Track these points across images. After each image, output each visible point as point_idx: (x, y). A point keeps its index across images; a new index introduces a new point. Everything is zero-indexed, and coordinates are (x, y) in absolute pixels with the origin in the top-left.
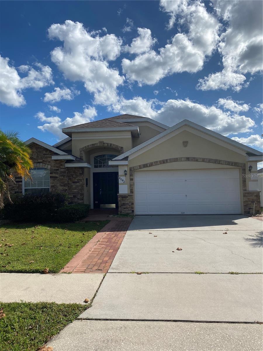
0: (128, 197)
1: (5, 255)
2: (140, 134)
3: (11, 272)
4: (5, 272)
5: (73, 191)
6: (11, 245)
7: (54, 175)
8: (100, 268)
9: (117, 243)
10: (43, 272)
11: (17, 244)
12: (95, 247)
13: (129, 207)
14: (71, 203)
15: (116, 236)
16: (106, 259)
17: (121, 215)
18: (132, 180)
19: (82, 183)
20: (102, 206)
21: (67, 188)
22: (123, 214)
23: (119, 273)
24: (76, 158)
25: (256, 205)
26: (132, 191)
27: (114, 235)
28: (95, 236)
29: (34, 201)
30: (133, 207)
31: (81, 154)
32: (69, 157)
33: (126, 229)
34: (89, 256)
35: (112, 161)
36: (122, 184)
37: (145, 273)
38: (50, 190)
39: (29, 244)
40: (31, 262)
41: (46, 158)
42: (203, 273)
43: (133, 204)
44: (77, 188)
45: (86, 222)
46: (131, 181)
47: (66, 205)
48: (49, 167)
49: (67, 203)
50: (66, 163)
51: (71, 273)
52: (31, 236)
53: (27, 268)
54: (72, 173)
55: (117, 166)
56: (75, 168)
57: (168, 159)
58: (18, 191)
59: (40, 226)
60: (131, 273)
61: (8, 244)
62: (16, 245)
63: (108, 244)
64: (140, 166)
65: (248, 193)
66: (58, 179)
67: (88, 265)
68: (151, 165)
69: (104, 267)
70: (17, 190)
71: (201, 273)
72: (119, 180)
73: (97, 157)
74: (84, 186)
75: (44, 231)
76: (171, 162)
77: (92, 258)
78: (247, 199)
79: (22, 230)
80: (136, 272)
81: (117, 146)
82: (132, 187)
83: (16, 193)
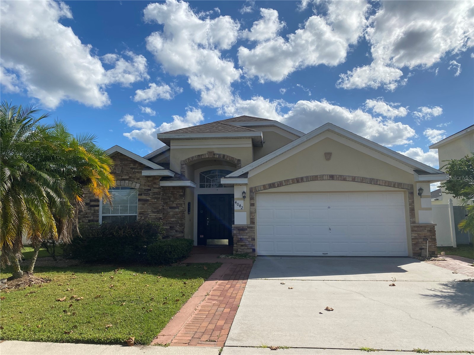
0: (247, 230)
1: (69, 313)
2: (264, 143)
3: (77, 341)
4: (68, 342)
5: (170, 219)
6: (79, 298)
7: (144, 197)
8: (212, 338)
9: (235, 298)
10: (126, 344)
11: (88, 297)
12: (203, 303)
13: (248, 244)
14: (167, 237)
15: (232, 286)
16: (221, 323)
17: (237, 255)
18: (252, 205)
19: (182, 208)
20: (209, 241)
21: (161, 216)
22: (239, 254)
23: (242, 347)
24: (176, 173)
25: (431, 244)
26: (252, 221)
27: (229, 286)
28: (201, 287)
29: (115, 233)
30: (254, 244)
31: (182, 168)
32: (167, 173)
33: (246, 277)
34: (194, 318)
35: (225, 178)
36: (238, 211)
37: (282, 348)
38: (138, 218)
39: (106, 297)
40: (108, 325)
41: (134, 173)
42: (374, 350)
43: (254, 239)
44: (176, 216)
45: (188, 265)
46: (252, 207)
47: (159, 239)
48: (138, 185)
49: (160, 237)
50: (161, 180)
51: (169, 345)
52: (109, 285)
53: (102, 336)
54: (170, 195)
55: (232, 186)
56: (174, 187)
57: (304, 177)
58: (93, 219)
59: (121, 269)
60: (262, 347)
61: (75, 296)
62: (87, 299)
63: (221, 298)
64: (264, 186)
65: (418, 227)
66: (150, 202)
67: (194, 332)
68: (280, 184)
69: (218, 337)
70: (92, 217)
71: (371, 350)
72: (235, 205)
73: (203, 173)
74: (185, 212)
75: (127, 277)
76: (308, 181)
77: (200, 321)
78: (416, 235)
79: (96, 276)
80: (268, 346)
81: (232, 158)
82: (253, 215)
83: (89, 221)
